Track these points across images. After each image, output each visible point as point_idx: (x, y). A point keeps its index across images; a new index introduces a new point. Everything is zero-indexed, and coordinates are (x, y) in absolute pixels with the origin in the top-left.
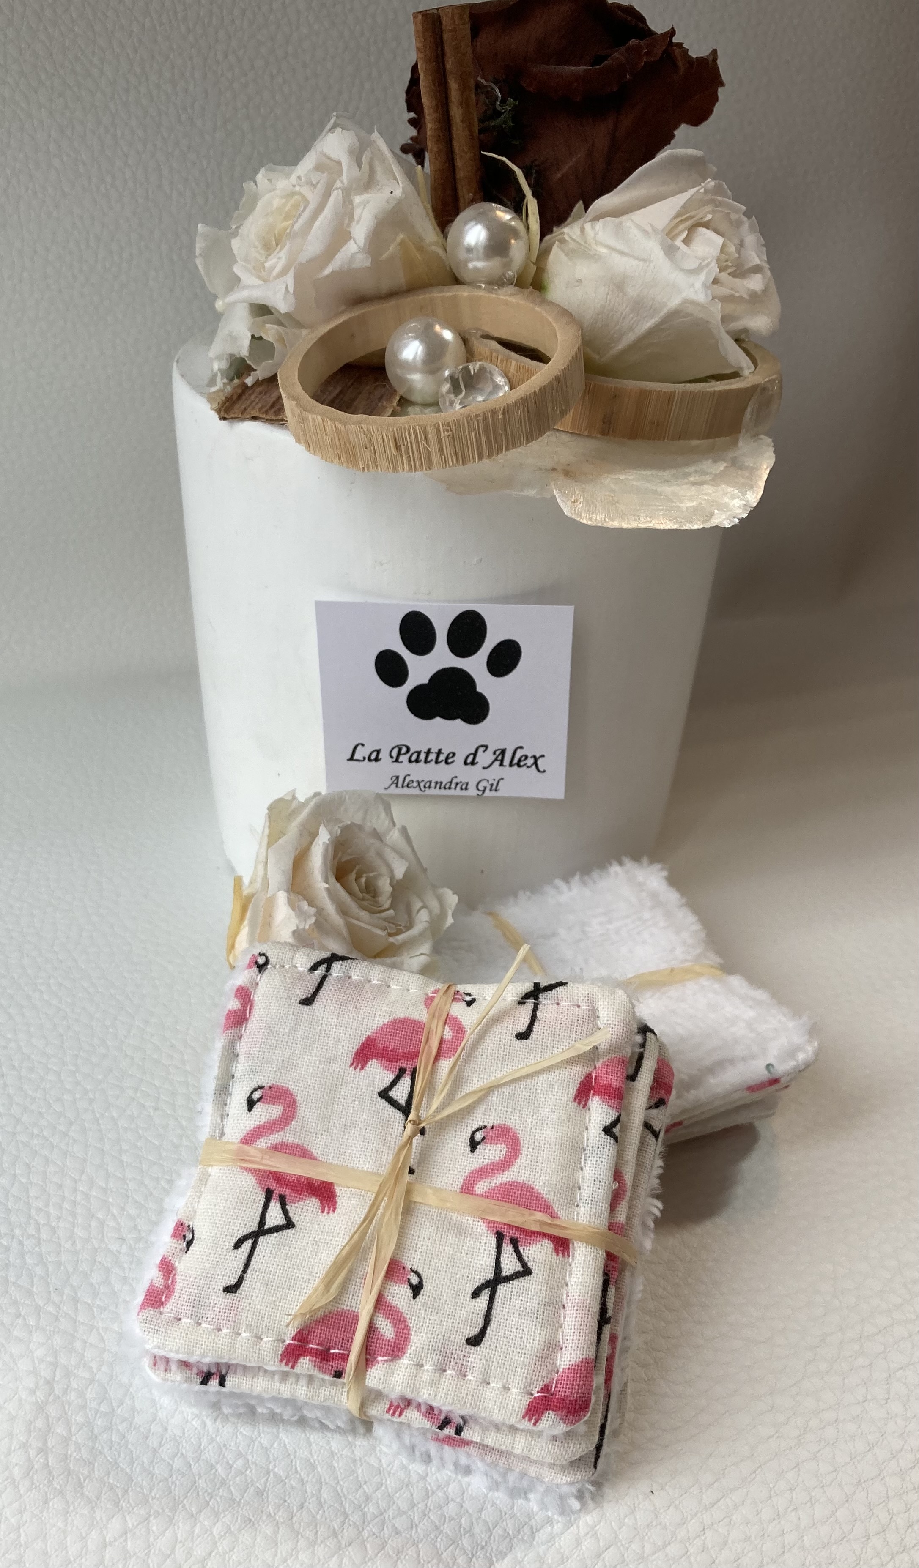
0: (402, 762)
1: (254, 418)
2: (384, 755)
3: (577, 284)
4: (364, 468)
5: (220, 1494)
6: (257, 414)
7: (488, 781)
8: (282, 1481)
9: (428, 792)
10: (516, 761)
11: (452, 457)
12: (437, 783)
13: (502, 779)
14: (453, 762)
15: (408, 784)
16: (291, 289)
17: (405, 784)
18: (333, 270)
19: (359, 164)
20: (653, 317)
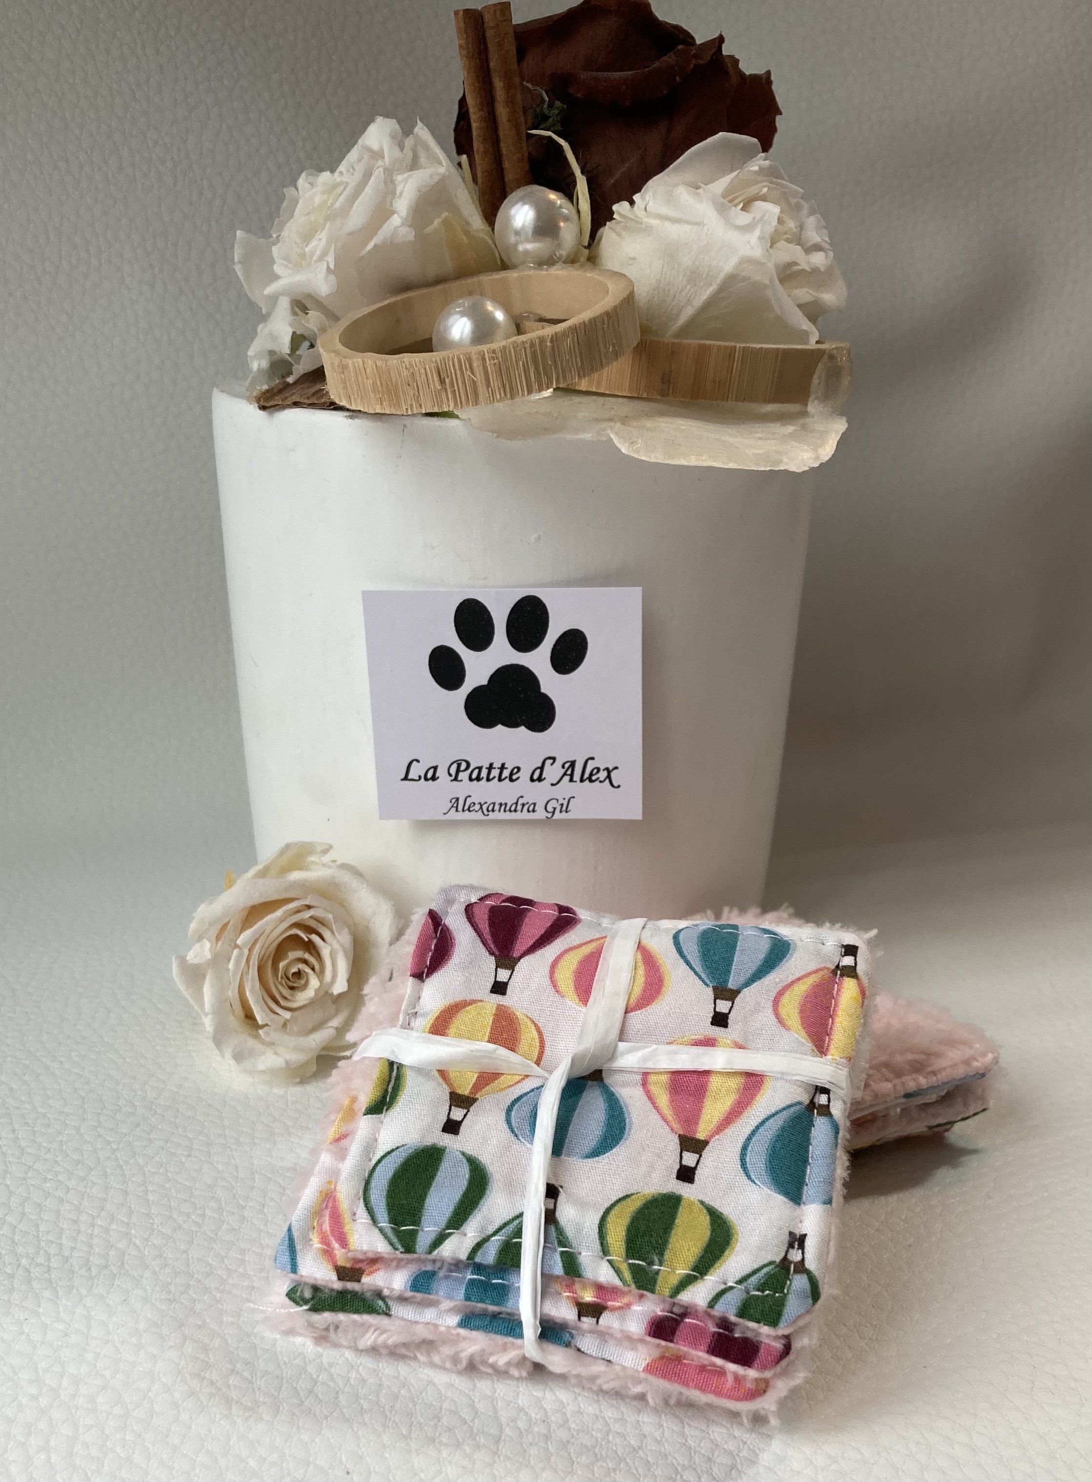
0: (461, 781)
1: (296, 404)
2: (441, 773)
3: (631, 262)
6: (298, 400)
7: (557, 800)
9: (492, 816)
10: (587, 774)
11: (499, 389)
12: (501, 805)
13: (573, 797)
14: (518, 778)
15: (469, 807)
16: (332, 266)
17: (466, 807)
18: (376, 246)
19: (401, 147)
20: (711, 285)
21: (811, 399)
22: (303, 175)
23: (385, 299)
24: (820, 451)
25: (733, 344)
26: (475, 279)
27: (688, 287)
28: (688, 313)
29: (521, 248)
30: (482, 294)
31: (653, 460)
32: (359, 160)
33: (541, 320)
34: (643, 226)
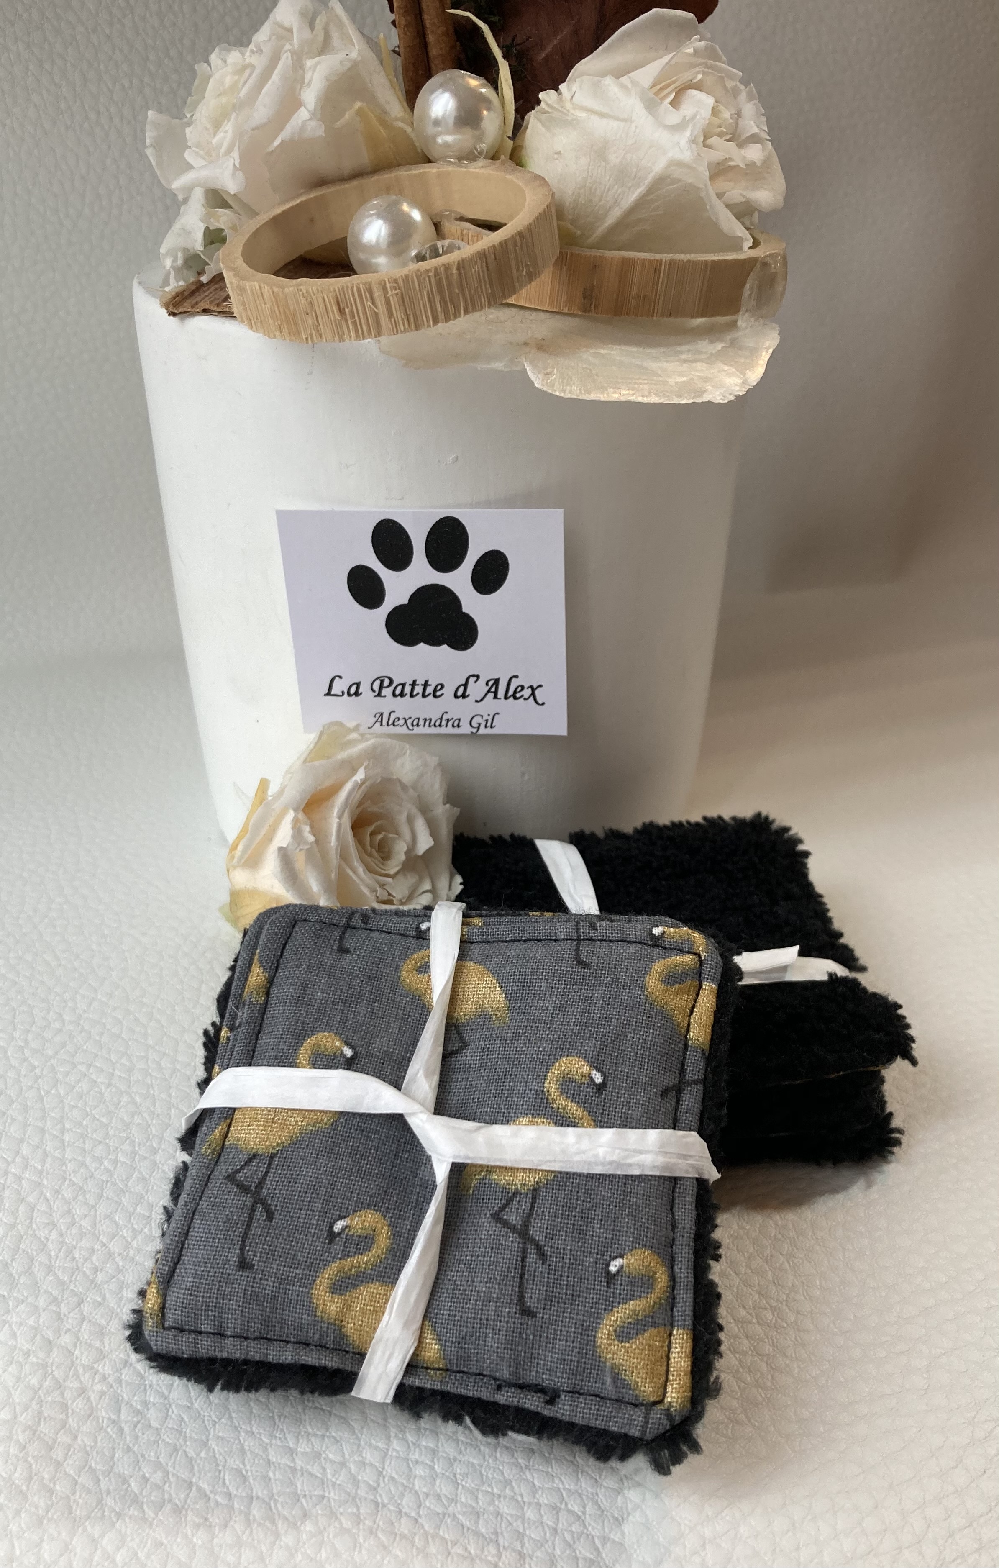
0: (385, 697)
1: (207, 312)
2: (364, 688)
3: (556, 156)
4: (307, 339)
5: (131, 1513)
6: (207, 306)
7: (482, 716)
8: (206, 1495)
9: (417, 730)
10: (511, 692)
11: (403, 320)
12: (425, 720)
13: (498, 713)
14: (442, 695)
15: (394, 721)
16: (238, 164)
17: (391, 722)
18: (283, 141)
19: (312, 26)
20: (639, 187)
21: (741, 313)
22: (217, 50)
23: (299, 196)
24: (749, 373)
25: (658, 256)
26: (394, 174)
27: (616, 187)
28: (615, 214)
29: (440, 140)
30: (401, 192)
31: (568, 395)
32: (270, 38)
34: (570, 119)
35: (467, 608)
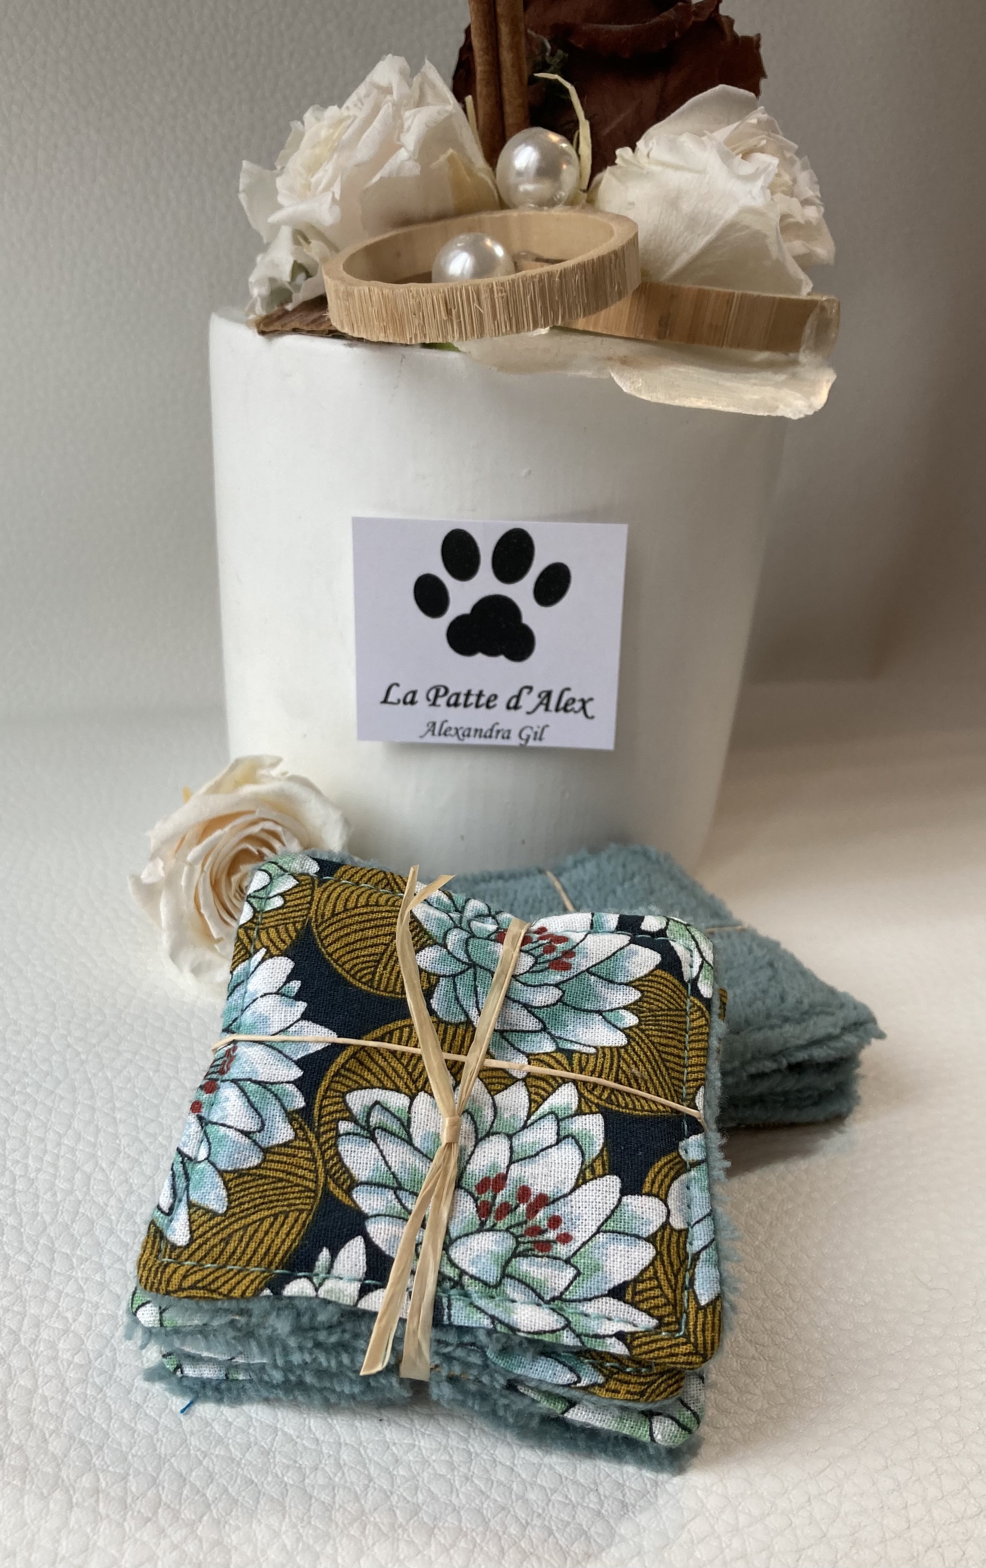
0: (439, 706)
1: (295, 331)
2: (420, 697)
3: (629, 207)
6: (298, 326)
7: (532, 728)
9: (468, 741)
10: (562, 705)
11: (505, 321)
12: (476, 730)
13: (547, 726)
14: (494, 706)
15: (446, 731)
16: (337, 196)
17: (443, 732)
18: (381, 178)
19: (409, 84)
20: (708, 232)
21: (802, 349)
22: (310, 110)
23: (386, 232)
24: (813, 399)
25: (730, 290)
26: (476, 217)
27: (686, 234)
28: (683, 259)
29: (522, 188)
32: (367, 95)
33: (539, 259)
34: (645, 172)
35: (526, 620)
